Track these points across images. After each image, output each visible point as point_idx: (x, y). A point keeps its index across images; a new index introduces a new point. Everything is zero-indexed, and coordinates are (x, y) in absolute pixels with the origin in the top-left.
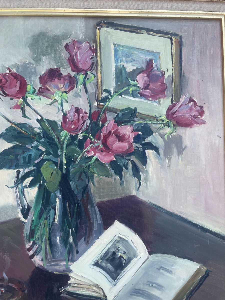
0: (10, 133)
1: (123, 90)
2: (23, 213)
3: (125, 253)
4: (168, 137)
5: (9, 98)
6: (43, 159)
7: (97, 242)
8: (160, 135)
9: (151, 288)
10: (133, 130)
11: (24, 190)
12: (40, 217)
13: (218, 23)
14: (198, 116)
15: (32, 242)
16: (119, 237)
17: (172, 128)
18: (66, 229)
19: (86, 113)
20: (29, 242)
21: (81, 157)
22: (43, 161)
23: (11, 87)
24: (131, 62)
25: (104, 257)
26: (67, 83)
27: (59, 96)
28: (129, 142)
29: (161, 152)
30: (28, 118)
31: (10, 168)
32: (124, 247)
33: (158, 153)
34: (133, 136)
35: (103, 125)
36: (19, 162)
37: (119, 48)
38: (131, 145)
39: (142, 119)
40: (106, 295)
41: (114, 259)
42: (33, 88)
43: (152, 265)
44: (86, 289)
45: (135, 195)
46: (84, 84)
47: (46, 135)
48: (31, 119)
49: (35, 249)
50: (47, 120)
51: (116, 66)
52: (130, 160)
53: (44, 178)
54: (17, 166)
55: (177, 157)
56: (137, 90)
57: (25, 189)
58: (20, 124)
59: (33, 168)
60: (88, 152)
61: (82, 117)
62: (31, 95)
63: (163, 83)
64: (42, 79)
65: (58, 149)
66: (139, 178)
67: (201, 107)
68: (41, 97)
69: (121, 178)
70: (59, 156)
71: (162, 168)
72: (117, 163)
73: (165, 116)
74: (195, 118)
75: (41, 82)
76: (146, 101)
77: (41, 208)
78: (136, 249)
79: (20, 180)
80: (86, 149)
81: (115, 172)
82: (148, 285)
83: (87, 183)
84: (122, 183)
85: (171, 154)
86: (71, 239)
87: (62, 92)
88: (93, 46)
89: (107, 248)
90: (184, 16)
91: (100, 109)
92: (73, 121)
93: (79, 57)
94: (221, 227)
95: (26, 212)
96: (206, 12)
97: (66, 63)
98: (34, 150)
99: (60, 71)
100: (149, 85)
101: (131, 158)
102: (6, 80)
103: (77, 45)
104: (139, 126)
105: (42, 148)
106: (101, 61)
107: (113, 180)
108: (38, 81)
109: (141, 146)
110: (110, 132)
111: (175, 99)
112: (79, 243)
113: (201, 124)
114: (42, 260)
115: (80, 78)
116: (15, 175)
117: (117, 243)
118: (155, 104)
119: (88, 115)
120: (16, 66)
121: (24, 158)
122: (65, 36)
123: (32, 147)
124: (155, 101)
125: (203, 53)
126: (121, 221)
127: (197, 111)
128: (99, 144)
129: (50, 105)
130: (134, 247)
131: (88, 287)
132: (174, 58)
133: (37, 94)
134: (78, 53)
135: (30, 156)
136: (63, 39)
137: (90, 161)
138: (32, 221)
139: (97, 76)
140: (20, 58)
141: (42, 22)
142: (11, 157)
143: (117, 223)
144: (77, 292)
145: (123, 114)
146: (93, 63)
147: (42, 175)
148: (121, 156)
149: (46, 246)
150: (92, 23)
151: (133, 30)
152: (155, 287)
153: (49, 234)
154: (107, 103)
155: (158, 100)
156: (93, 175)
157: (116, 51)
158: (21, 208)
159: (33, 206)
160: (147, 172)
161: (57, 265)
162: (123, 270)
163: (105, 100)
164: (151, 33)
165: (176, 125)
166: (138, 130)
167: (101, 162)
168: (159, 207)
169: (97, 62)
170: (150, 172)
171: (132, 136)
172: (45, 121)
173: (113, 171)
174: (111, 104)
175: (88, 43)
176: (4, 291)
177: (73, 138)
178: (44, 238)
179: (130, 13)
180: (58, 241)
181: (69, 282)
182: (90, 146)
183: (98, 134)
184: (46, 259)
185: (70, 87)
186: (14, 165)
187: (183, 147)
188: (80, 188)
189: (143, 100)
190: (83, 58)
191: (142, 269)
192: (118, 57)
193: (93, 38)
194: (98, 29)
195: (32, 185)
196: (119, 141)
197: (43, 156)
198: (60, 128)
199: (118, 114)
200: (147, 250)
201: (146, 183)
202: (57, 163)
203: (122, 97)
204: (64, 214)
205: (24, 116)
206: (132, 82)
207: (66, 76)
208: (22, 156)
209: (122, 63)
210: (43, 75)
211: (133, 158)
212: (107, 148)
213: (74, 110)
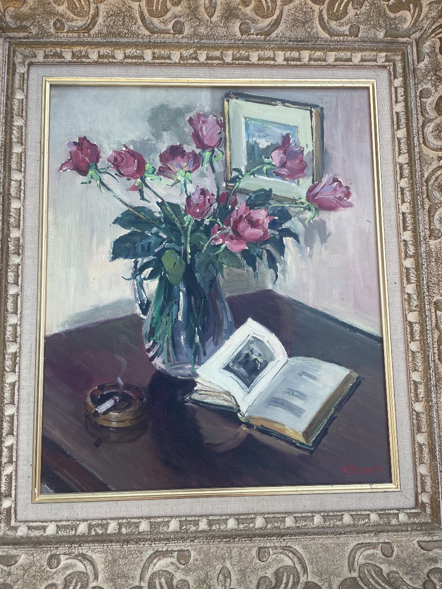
0: (126, 218)
1: (255, 169)
2: (141, 308)
3: (261, 355)
4: (309, 222)
5: (126, 178)
6: (164, 247)
7: (228, 343)
8: (300, 220)
9: (292, 396)
10: (268, 215)
11: (142, 282)
12: (161, 313)
13: (365, 92)
14: (343, 198)
15: (152, 342)
16: (253, 337)
17: (314, 212)
18: (191, 327)
19: (213, 195)
20: (149, 341)
21: (208, 246)
22: (164, 249)
23: (127, 166)
24: (265, 137)
25: (235, 360)
26: (191, 162)
27: (182, 176)
28: (263, 228)
29: (301, 239)
30: (147, 201)
31: (126, 257)
32: (259, 348)
33: (298, 241)
34: (269, 222)
35: (233, 209)
36: (137, 251)
37: (251, 122)
38: (266, 232)
39: (278, 201)
40: (239, 404)
41: (247, 362)
42: (153, 167)
43: (292, 369)
44: (215, 397)
45: (271, 289)
46: (211, 163)
47: (167, 219)
48: (150, 202)
49: (155, 349)
50: (168, 203)
51: (248, 142)
52: (265, 249)
53: (166, 269)
54: (135, 256)
55: (320, 245)
56: (272, 169)
57: (144, 282)
58: (138, 207)
59: (153, 257)
60: (216, 239)
61: (209, 200)
62: (151, 175)
63: (302, 161)
64: (163, 158)
65: (181, 235)
66: (276, 270)
67: (347, 188)
68: (162, 177)
69: (254, 269)
70: (183, 244)
71: (302, 257)
72: (250, 252)
73: (305, 198)
74: (341, 200)
75: (161, 161)
76: (283, 181)
77: (163, 303)
78: (273, 351)
79: (138, 271)
80: (214, 236)
81: (247, 263)
82: (288, 393)
83: (215, 275)
84: (256, 276)
85: (313, 242)
86: (197, 338)
87: (186, 172)
88: (221, 120)
89: (239, 350)
90: (325, 85)
91: (230, 190)
92: (197, 205)
93: (204, 133)
94: (373, 326)
95: (145, 307)
96: (351, 80)
97: (189, 138)
98: (154, 237)
99: (183, 148)
100: (286, 162)
101: (266, 247)
102: (122, 157)
103: (202, 119)
104: (275, 210)
105: (163, 234)
106: (229, 136)
107: (246, 272)
108: (158, 159)
109: (277, 233)
110: (241, 216)
111: (316, 179)
112: (207, 344)
113: (348, 207)
114: (164, 363)
115: (206, 156)
116: (133, 265)
117: (251, 343)
118: (293, 184)
119: (215, 197)
120: (133, 142)
121: (143, 246)
122: (189, 109)
123: (151, 234)
124: (293, 181)
125: (348, 126)
126: (255, 319)
127: (343, 192)
128: (228, 231)
129: (172, 186)
130: (271, 349)
131: (218, 394)
132: (314, 132)
133: (157, 173)
134: (204, 128)
135: (150, 243)
136: (187, 113)
137: (218, 250)
138: (153, 318)
139: (226, 153)
140: (138, 133)
141: (163, 93)
142: (128, 245)
143: (250, 320)
144: (205, 401)
145: (256, 196)
146: (221, 139)
147: (163, 266)
148: (254, 244)
149: (168, 346)
150: (219, 94)
151: (266, 102)
152: (297, 396)
153: (172, 332)
154: (238, 184)
155: (296, 180)
156: (222, 266)
157: (247, 125)
158: (140, 303)
159: (153, 301)
160: (285, 263)
161: (181, 368)
162: (259, 374)
163: (235, 180)
164: (286, 104)
165: (318, 208)
166: (273, 215)
167: (231, 252)
168: (300, 303)
169: (225, 137)
170: (289, 263)
171: (267, 221)
172: (166, 204)
173: (245, 261)
174: (243, 184)
175: (215, 116)
176: (118, 400)
177: (198, 224)
178: (166, 338)
179: (263, 82)
180: (182, 341)
181: (195, 388)
182: (219, 232)
183: (227, 218)
184: (169, 361)
185: (194, 166)
186: (131, 254)
187: (327, 234)
188: (207, 280)
189: (279, 180)
190: (210, 133)
191: (280, 374)
192: (250, 132)
193: (220, 110)
194: (226, 100)
195: (152, 276)
196: (251, 228)
197: (164, 244)
198: (183, 212)
199: (251, 197)
200: (286, 353)
201: (283, 274)
202: (181, 252)
203: (254, 176)
204: (189, 310)
205: (143, 198)
206: (266, 159)
207: (190, 153)
208: (140, 245)
209: (254, 139)
210: (164, 152)
211: (268, 247)
212: (237, 236)
213: (199, 192)
